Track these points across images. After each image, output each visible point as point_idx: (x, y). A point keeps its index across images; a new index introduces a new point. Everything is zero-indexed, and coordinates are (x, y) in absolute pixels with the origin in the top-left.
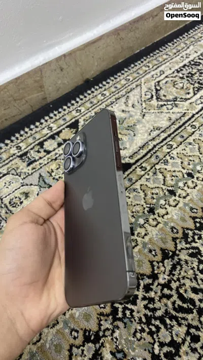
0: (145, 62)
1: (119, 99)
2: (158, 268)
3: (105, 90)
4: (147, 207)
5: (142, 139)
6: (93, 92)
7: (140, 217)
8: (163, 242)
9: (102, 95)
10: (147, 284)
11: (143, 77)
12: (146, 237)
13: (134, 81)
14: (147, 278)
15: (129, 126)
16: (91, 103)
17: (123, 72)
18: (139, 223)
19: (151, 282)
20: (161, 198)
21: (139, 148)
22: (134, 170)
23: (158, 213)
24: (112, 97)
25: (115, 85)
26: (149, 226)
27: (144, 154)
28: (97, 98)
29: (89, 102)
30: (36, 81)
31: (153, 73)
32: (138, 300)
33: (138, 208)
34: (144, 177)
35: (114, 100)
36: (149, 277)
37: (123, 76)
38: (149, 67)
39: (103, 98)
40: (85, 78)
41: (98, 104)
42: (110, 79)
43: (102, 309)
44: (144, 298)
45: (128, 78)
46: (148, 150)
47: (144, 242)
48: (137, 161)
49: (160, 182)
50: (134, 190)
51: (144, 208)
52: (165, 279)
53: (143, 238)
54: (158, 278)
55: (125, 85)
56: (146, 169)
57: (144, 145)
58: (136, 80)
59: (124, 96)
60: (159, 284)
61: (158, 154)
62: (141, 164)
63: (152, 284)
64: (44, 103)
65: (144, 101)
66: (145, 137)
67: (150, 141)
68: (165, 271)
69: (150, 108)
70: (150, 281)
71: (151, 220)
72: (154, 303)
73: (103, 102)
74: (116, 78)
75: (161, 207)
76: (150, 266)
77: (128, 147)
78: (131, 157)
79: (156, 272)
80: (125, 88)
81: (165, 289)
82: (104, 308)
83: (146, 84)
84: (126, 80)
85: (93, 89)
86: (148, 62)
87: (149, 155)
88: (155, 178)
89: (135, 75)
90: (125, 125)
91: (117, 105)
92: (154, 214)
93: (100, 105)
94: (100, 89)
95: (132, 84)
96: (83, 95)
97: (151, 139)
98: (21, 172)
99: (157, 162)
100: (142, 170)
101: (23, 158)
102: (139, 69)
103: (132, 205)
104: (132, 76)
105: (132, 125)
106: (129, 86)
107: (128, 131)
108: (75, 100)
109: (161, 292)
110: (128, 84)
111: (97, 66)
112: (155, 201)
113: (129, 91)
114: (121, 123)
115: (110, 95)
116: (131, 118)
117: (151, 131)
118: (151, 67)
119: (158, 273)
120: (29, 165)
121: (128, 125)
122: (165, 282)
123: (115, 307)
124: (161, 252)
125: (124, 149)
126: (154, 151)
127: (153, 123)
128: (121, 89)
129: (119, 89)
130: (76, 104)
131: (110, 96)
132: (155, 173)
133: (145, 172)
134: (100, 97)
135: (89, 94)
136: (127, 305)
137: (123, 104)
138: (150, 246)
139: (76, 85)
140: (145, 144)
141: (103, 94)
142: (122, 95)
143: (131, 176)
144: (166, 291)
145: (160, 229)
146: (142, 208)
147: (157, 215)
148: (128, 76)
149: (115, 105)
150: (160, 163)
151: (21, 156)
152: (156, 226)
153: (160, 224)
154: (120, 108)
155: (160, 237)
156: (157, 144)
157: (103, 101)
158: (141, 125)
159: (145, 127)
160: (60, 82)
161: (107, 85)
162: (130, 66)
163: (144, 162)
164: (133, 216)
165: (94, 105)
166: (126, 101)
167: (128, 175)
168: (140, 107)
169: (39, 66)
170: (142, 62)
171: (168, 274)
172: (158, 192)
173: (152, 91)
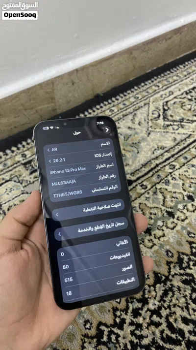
0: (155, 82)
1: (126, 115)
2: (149, 292)
3: (114, 106)
5: (145, 157)
8: (157, 265)
9: (110, 110)
10: (136, 308)
11: (152, 96)
13: (142, 99)
14: (136, 302)
15: (133, 143)
17: (132, 90)
19: (140, 307)
20: (159, 219)
21: (141, 166)
22: (134, 187)
23: (155, 235)
24: (120, 113)
25: (124, 102)
26: (144, 247)
27: (145, 172)
28: (105, 113)
30: (47, 93)
31: (162, 93)
32: (125, 325)
34: (143, 195)
36: (139, 301)
37: (132, 93)
38: (158, 87)
39: (110, 113)
40: (95, 93)
42: (120, 96)
43: (87, 330)
44: (132, 323)
45: (137, 96)
46: (150, 168)
48: (138, 179)
49: (160, 202)
52: (155, 304)
54: (148, 303)
55: (134, 102)
56: (146, 187)
57: (146, 164)
58: (145, 98)
59: (132, 113)
60: (148, 310)
61: (160, 173)
62: (142, 182)
63: (142, 309)
64: (54, 114)
65: (151, 120)
66: (148, 155)
67: (153, 159)
68: (156, 296)
69: (156, 127)
70: (140, 305)
71: (146, 241)
72: (142, 329)
74: (125, 96)
75: (158, 229)
77: (130, 163)
78: (132, 174)
79: (146, 296)
80: (134, 105)
81: (155, 316)
83: (154, 103)
84: (135, 98)
85: (102, 105)
86: (159, 82)
87: (151, 173)
88: (155, 198)
89: (145, 94)
90: (130, 141)
91: (124, 121)
92: (150, 235)
94: (109, 105)
95: (141, 102)
96: (91, 109)
97: (155, 157)
98: (23, 180)
99: (158, 181)
100: (143, 188)
101: (27, 166)
102: (149, 88)
104: (141, 94)
105: (137, 142)
106: (137, 103)
107: (132, 148)
108: (84, 113)
109: (150, 319)
111: (108, 82)
112: (153, 221)
113: (136, 109)
114: (126, 139)
115: (118, 111)
116: (136, 136)
117: (155, 150)
118: (161, 86)
119: (148, 298)
120: (31, 173)
122: (155, 309)
123: (101, 329)
124: (153, 276)
125: (127, 166)
126: (156, 170)
127: (157, 142)
129: (128, 106)
131: (117, 113)
132: (155, 193)
133: (145, 190)
135: (98, 109)
136: (113, 329)
137: (129, 121)
139: (87, 99)
140: (148, 162)
142: (129, 112)
144: (155, 318)
145: (155, 251)
147: (153, 236)
148: (137, 94)
149: (122, 122)
150: (161, 183)
151: (25, 164)
152: (151, 248)
153: (155, 246)
154: (126, 124)
155: (154, 259)
156: (160, 164)
158: (145, 143)
159: (149, 145)
160: (70, 95)
161: (116, 101)
162: (140, 84)
163: (145, 180)
166: (133, 118)
168: (146, 125)
169: (52, 79)
170: (153, 82)
171: (159, 300)
172: (156, 212)
173: (160, 110)
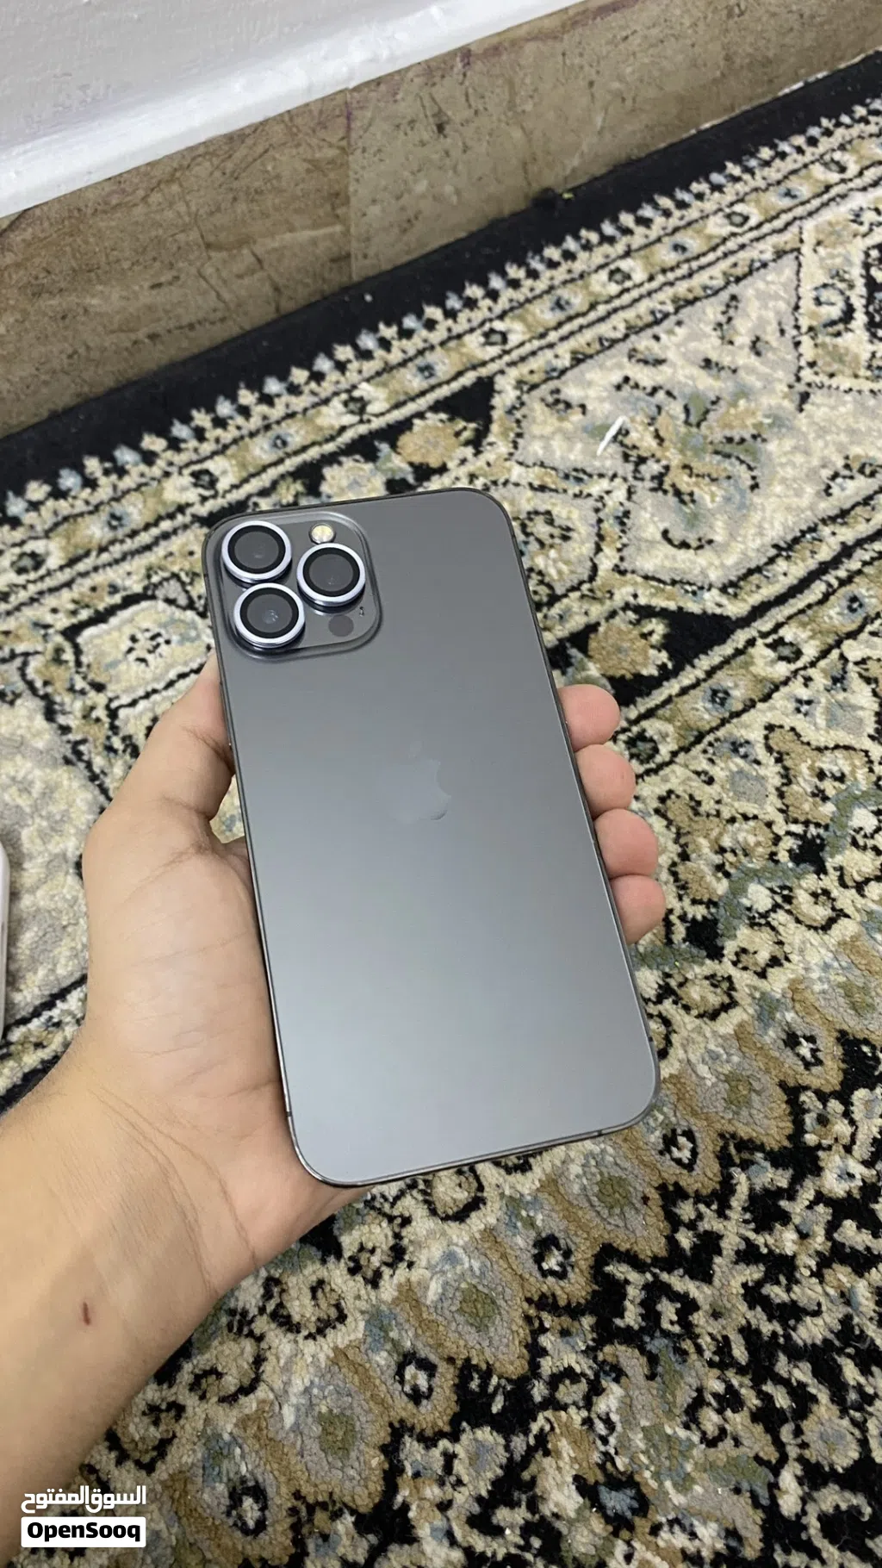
0: (824, 145)
1: (690, 303)
2: (823, 1120)
3: (628, 254)
4: (788, 833)
5: (788, 509)
6: (569, 256)
7: (755, 875)
8: (853, 1006)
9: (612, 273)
10: (766, 1191)
11: (811, 214)
12: (773, 972)
13: (766, 228)
14: (767, 1164)
15: (730, 440)
16: (559, 305)
17: (716, 178)
18: (746, 902)
19: (784, 1184)
20: (858, 800)
21: (773, 552)
22: (739, 652)
23: (840, 869)
24: (660, 289)
25: (680, 238)
26: (793, 925)
27: (791, 580)
28: (587, 287)
29: (548, 301)
30: (315, 166)
31: (859, 200)
32: (717, 1260)
33: (745, 834)
34: (784, 690)
35: (670, 308)
36: (777, 1159)
37: (716, 195)
38: (842, 169)
39: (614, 289)
40: (536, 187)
41: (592, 316)
42: (656, 206)
43: (551, 1280)
44: (748, 1254)
45: (738, 208)
46: (812, 564)
47: (763, 994)
48: (758, 612)
49: (860, 722)
50: (735, 747)
51: (777, 839)
52: (851, 1176)
53: (762, 975)
54: (817, 1170)
55: (724, 240)
56: (798, 654)
57: (796, 540)
58: (778, 224)
59: (716, 292)
60: (820, 1198)
61: (860, 588)
62: (779, 626)
63: (791, 1194)
64: (336, 279)
65: (811, 329)
66: (804, 502)
67: (823, 522)
68: (853, 1140)
69: (834, 367)
70: (782, 1179)
71: (802, 897)
72: (792, 1280)
73: (615, 310)
74: (682, 205)
75: (854, 843)
76: (782, 1108)
77: (718, 538)
78: (730, 587)
79: (810, 1139)
80: (726, 255)
81: (849, 1226)
82: (561, 1275)
83: (823, 252)
84: (729, 216)
85: (570, 244)
86: (842, 147)
87: (818, 589)
88: (841, 705)
89: (775, 200)
90: (714, 430)
91: (677, 330)
92: (821, 870)
93: (601, 320)
94: (606, 248)
95: (758, 239)
96: (521, 262)
97: (833, 512)
99: (852, 627)
100: (781, 658)
102: (795, 172)
103: (718, 814)
104: (758, 202)
105: (747, 436)
107: (726, 464)
108: (484, 283)
109: (829, 1237)
110: (740, 240)
111: (601, 133)
112: (829, 809)
113: (739, 271)
114: (693, 419)
115: (651, 278)
116: (742, 403)
117: (835, 476)
118: (852, 169)
119: (819, 1147)
121: (728, 433)
122: (849, 1194)
123: (610, 1278)
124: (838, 1051)
125: (700, 547)
126: (841, 573)
127: (844, 439)
128: (704, 261)
129: (697, 257)
130: (488, 302)
131: (648, 287)
132: (838, 680)
133: (792, 667)
134: (601, 284)
135: (552, 265)
136: (665, 1277)
137: (708, 329)
138: (790, 1016)
139: (491, 211)
140: (803, 533)
141: (618, 270)
142: (705, 288)
143: (723, 679)
144: (852, 1234)
145: (842, 943)
146: (765, 836)
147: (834, 875)
148: (741, 200)
149: (670, 332)
150: (864, 636)
151: (211, 521)
152: (826, 927)
153: (843, 922)
154: (693, 345)
155: (841, 979)
156: (859, 543)
157: (617, 303)
158: (788, 444)
159: (806, 452)
160: (421, 187)
161: (640, 230)
162: (753, 154)
163: (790, 618)
164: (720, 868)
165: (570, 319)
166: (723, 319)
167: (710, 673)
168: (790, 356)
171: (866, 1156)
172: (847, 769)
173: (851, 286)
